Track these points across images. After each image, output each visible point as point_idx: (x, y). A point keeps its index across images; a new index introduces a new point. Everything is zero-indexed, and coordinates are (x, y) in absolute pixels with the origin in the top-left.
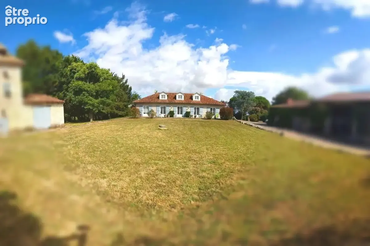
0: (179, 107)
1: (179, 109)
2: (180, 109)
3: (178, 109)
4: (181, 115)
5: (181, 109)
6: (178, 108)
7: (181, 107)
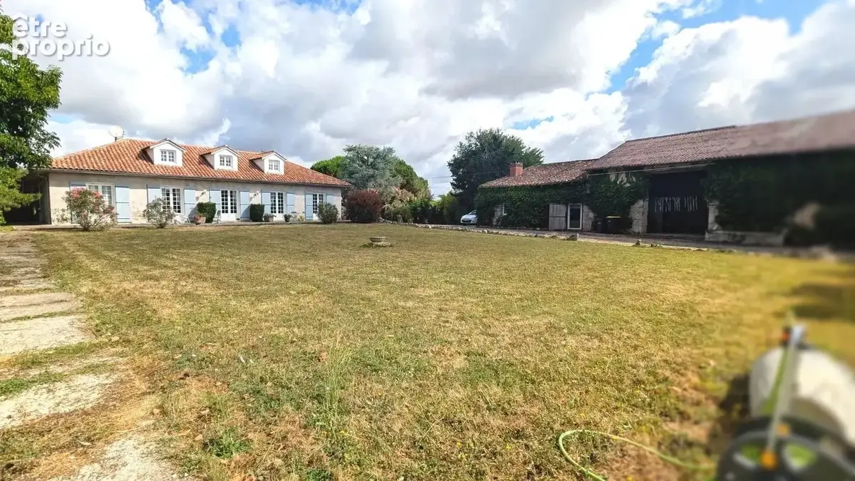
0: (226, 192)
1: (226, 196)
2: (229, 198)
3: (223, 196)
4: (234, 214)
5: (231, 196)
6: (224, 194)
7: (231, 192)
